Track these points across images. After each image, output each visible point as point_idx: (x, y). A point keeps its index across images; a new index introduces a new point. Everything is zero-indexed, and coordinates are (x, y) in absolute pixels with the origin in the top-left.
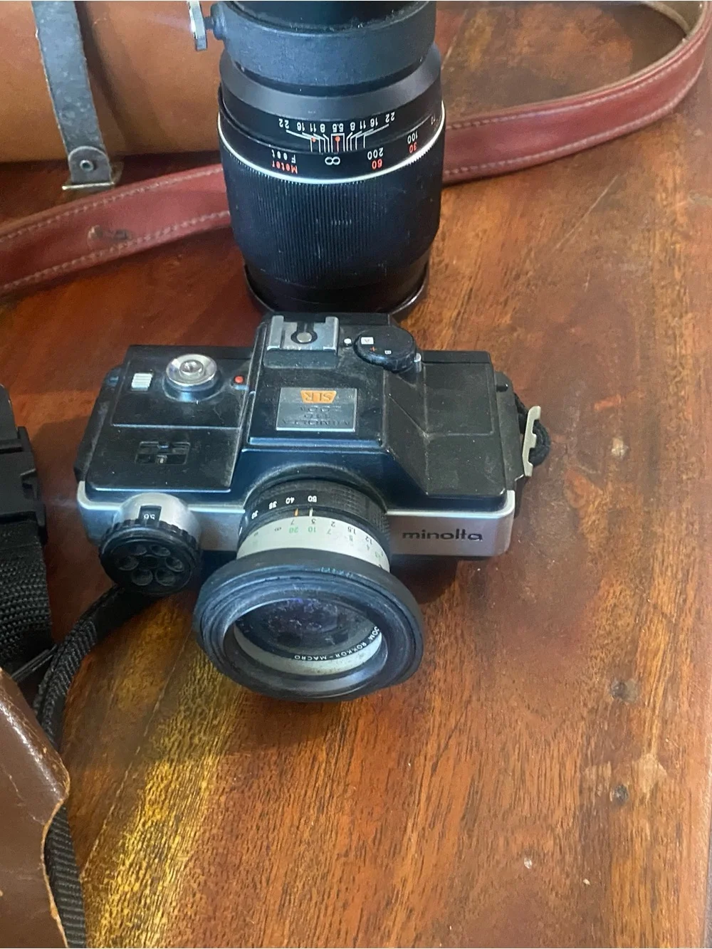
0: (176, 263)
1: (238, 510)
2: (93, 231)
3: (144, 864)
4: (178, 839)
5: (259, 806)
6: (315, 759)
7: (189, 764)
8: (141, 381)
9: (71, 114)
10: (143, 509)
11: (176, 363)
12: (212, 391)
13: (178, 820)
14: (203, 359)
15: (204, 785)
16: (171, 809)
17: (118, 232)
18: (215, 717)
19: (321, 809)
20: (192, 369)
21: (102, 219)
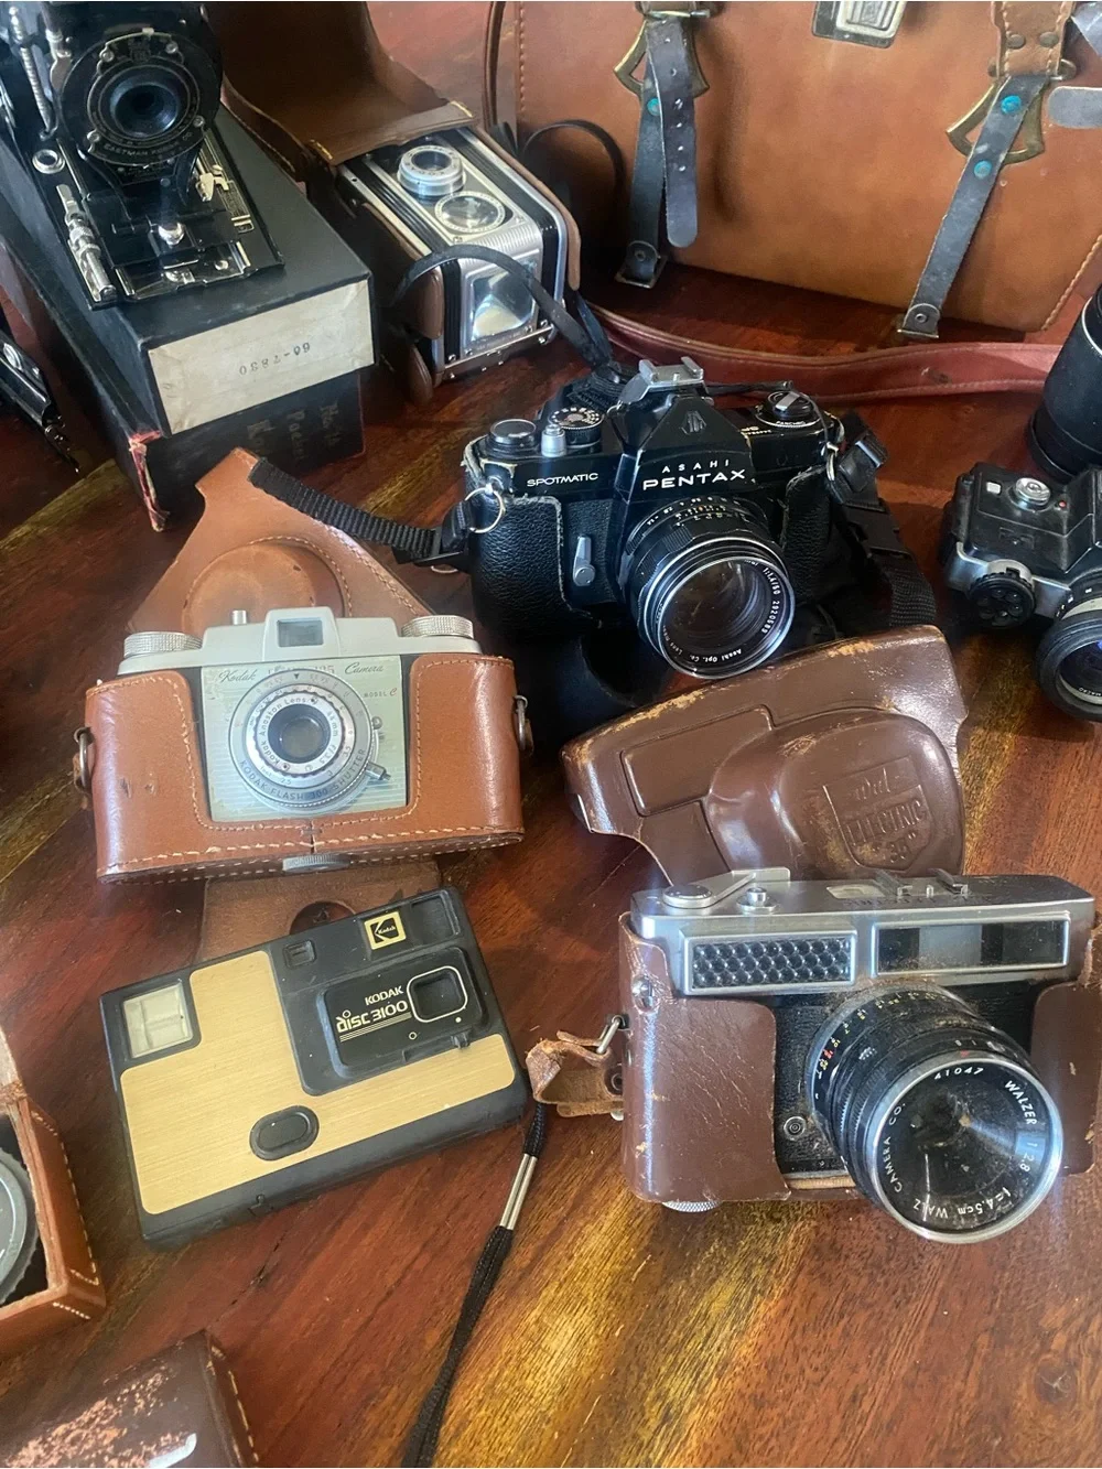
0: (972, 409)
1: (1066, 588)
2: (927, 370)
3: (971, 778)
4: (991, 771)
5: (1042, 767)
6: (1077, 753)
7: (997, 734)
8: (993, 488)
9: (933, 279)
10: (1008, 569)
11: (1024, 481)
12: (1043, 507)
13: (991, 761)
14: (1043, 486)
15: (1007, 747)
16: (987, 754)
17: (943, 376)
18: (1012, 712)
19: (1081, 780)
20: (1033, 489)
21: (936, 363)
